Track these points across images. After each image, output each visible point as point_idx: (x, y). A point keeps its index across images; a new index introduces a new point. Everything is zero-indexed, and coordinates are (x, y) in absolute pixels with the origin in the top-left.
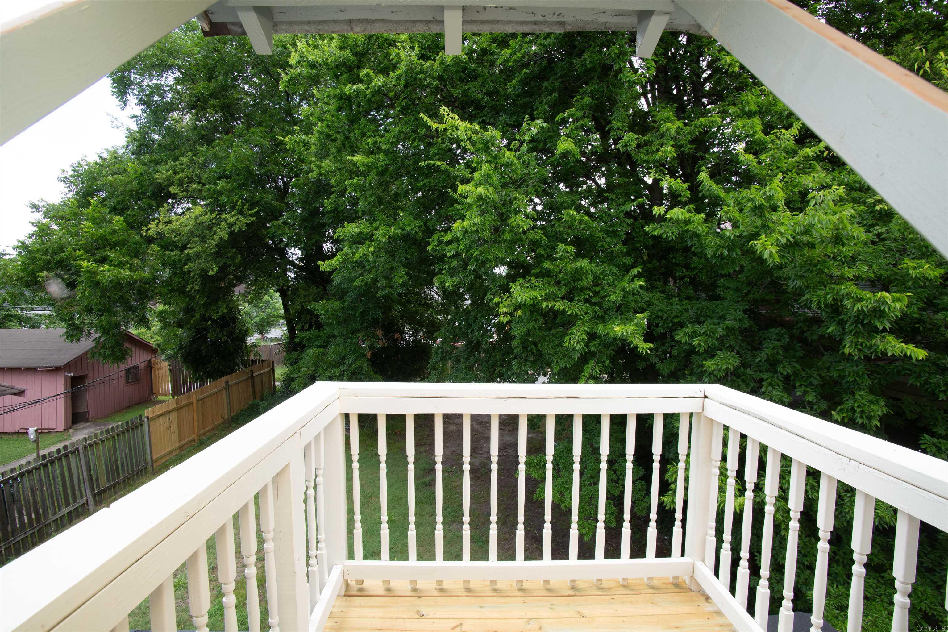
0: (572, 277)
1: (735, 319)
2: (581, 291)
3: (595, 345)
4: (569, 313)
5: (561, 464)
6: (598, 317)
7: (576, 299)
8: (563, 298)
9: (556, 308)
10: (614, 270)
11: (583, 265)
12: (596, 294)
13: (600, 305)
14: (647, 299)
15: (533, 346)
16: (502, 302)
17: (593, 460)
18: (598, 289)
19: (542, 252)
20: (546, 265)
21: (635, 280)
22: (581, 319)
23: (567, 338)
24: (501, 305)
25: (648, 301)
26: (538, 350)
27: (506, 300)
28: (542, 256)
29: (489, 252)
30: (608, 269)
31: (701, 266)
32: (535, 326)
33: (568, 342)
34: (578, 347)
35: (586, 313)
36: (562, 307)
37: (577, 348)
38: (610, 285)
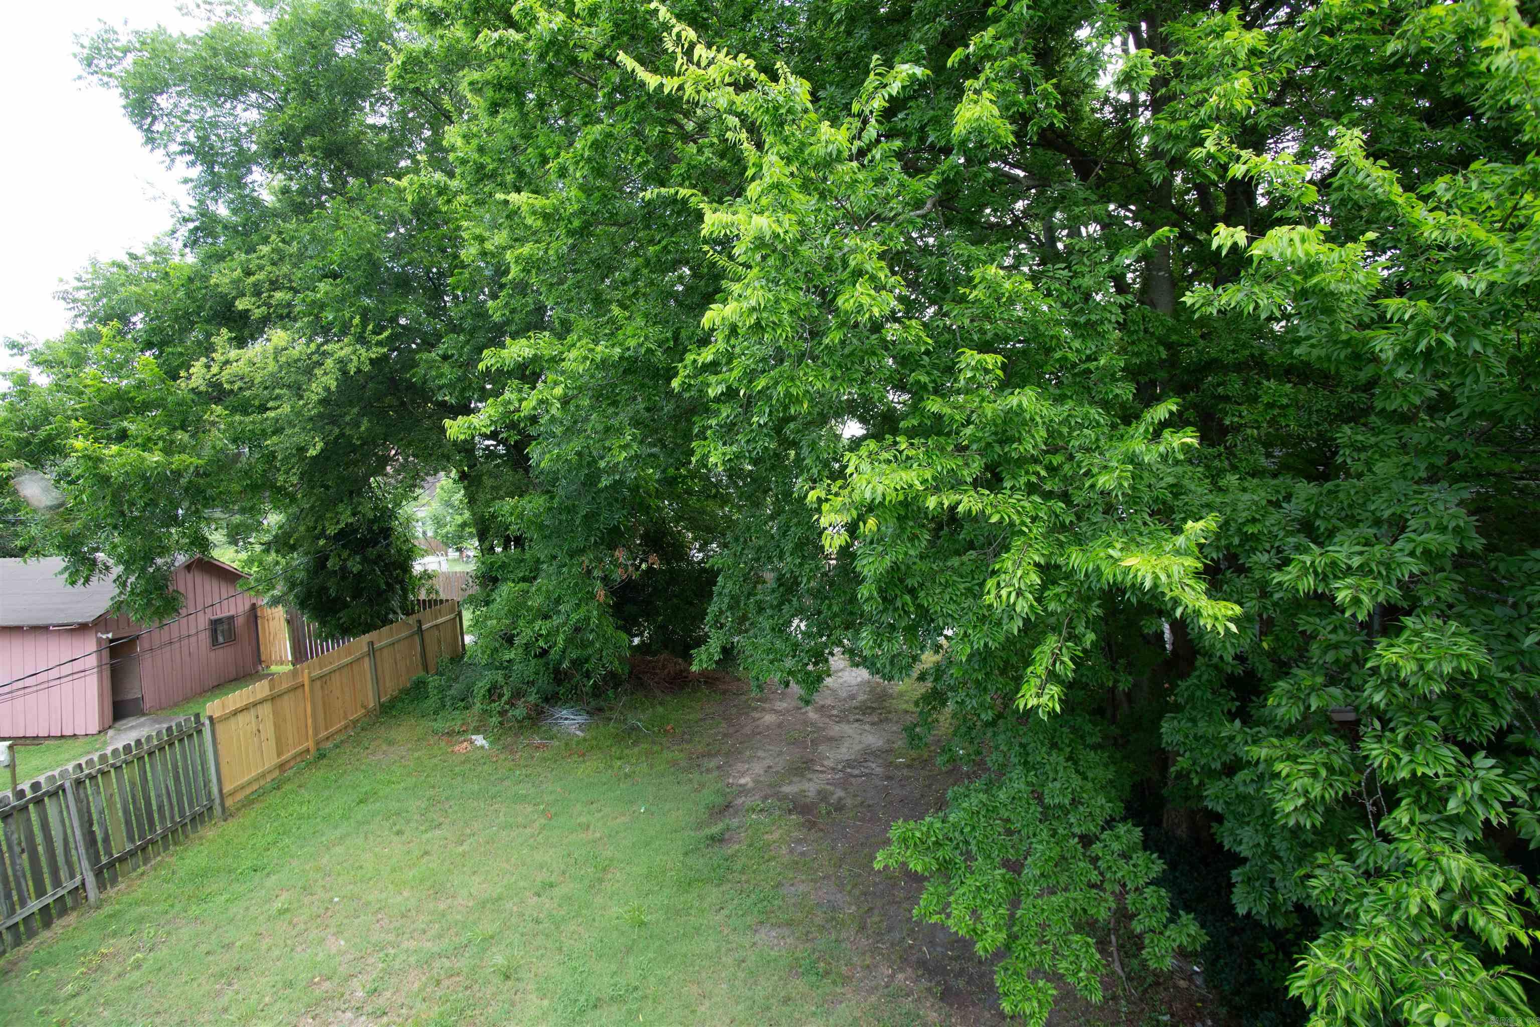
0: (996, 433)
1: (1442, 529)
2: (1020, 467)
3: (1057, 595)
4: (995, 519)
5: (973, 842)
6: (1063, 528)
7: (1008, 484)
8: (976, 483)
9: (960, 509)
10: (1095, 413)
11: (1025, 404)
12: (1052, 470)
13: (1065, 497)
14: (1171, 480)
15: (907, 598)
16: (827, 500)
17: (1045, 835)
18: (1056, 460)
19: (924, 379)
20: (934, 405)
21: (1167, 433)
22: (1024, 533)
23: (990, 583)
24: (825, 507)
25: (1173, 485)
26: (919, 606)
27: (837, 495)
28: (924, 387)
29: (792, 379)
30: (1079, 411)
31: (1285, 401)
32: (912, 552)
33: (993, 592)
34: (1022, 606)
35: (1034, 519)
36: (976, 507)
37: (1018, 609)
38: (1088, 450)
